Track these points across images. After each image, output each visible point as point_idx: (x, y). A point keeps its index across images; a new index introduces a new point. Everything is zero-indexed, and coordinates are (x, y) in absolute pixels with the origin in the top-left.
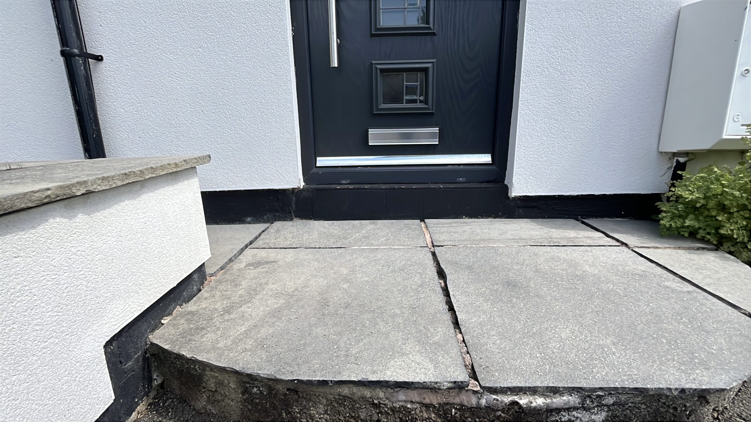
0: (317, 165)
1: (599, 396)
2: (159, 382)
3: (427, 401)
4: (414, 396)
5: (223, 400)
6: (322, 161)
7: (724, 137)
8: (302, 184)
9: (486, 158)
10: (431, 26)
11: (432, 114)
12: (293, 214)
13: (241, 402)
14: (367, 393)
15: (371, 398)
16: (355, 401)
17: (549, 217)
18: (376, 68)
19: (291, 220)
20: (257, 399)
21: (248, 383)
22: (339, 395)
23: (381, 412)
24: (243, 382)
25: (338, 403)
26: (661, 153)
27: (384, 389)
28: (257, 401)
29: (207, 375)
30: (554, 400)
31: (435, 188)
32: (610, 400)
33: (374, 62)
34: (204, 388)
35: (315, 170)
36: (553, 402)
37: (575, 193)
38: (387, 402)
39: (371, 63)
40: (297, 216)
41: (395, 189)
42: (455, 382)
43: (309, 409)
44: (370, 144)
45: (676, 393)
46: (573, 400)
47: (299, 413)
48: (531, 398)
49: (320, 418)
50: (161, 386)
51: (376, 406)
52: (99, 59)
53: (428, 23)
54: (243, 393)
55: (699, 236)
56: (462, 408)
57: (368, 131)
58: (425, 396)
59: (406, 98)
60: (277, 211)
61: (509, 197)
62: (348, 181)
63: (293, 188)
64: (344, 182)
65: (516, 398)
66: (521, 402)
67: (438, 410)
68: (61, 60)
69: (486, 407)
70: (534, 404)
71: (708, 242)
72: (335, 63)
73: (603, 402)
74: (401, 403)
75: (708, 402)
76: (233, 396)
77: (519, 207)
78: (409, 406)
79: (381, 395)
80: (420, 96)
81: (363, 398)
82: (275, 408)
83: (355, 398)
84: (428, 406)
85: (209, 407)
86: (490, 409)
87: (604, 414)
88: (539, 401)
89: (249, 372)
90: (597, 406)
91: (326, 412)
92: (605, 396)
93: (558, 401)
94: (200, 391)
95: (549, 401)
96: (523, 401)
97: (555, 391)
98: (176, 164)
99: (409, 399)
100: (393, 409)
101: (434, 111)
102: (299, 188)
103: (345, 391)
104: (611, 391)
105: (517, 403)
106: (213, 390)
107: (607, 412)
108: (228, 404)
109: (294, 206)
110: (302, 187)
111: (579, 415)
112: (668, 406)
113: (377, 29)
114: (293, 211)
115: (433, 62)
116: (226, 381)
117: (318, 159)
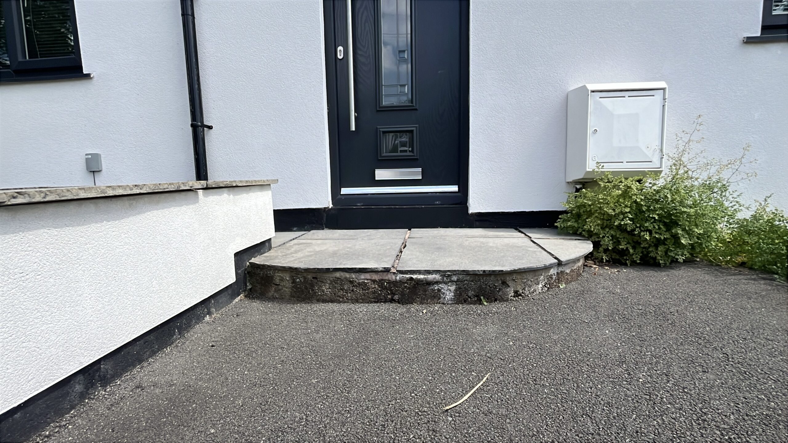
0: (341, 193)
1: (449, 276)
2: (250, 287)
3: (373, 278)
4: (368, 276)
5: (282, 289)
6: (345, 191)
7: (588, 170)
8: (331, 206)
9: (455, 188)
10: (414, 105)
11: (417, 159)
12: (324, 226)
13: (291, 288)
14: (347, 275)
15: (349, 278)
16: (342, 280)
17: (497, 227)
18: (380, 131)
19: (323, 229)
20: (298, 285)
21: (295, 276)
22: (336, 278)
23: (354, 286)
24: (293, 277)
25: (335, 283)
26: (568, 182)
27: (355, 274)
28: (299, 286)
29: (275, 276)
30: (429, 276)
31: (419, 208)
32: (455, 278)
33: (378, 127)
34: (274, 284)
35: (339, 196)
36: (428, 278)
37: (512, 211)
38: (356, 280)
39: (377, 128)
40: (326, 228)
41: (392, 208)
42: (385, 268)
43: (322, 287)
44: (376, 179)
45: (481, 273)
46: (437, 277)
47: (317, 290)
48: (418, 276)
49: (327, 291)
50: (251, 289)
51: (351, 282)
52: (210, 128)
53: (412, 103)
54: (292, 283)
55: (578, 233)
56: (389, 282)
57: (375, 171)
58: (372, 276)
59: (399, 149)
60: (314, 223)
61: (468, 213)
62: (362, 204)
63: (325, 208)
64: (359, 205)
65: (412, 276)
66: (413, 277)
67: (379, 283)
68: (190, 129)
69: (400, 281)
70: (419, 277)
71: (584, 236)
72: (353, 128)
73: (452, 279)
74: (362, 280)
75: (509, 286)
76: (287, 285)
77: (476, 221)
78: (366, 281)
79: (354, 276)
80: (409, 148)
81: (346, 278)
82: (306, 288)
83: (342, 278)
84: (374, 281)
85: (275, 294)
86: (401, 282)
87: (454, 286)
88: (422, 277)
89: (296, 267)
90: (450, 282)
91: (330, 288)
92: (451, 275)
93: (430, 277)
94: (271, 286)
95: (426, 276)
96: (414, 276)
97: (428, 272)
98: (264, 181)
99: (366, 278)
100: (359, 284)
101: (418, 157)
102: (328, 207)
103: (338, 274)
104: (455, 272)
105: (412, 278)
106: (278, 284)
107: (456, 285)
108: (285, 291)
109: (325, 220)
110: (330, 207)
111: (443, 286)
112: (486, 285)
113: (380, 107)
114: (325, 224)
115: (416, 127)
116: (285, 278)
117: (342, 189)
